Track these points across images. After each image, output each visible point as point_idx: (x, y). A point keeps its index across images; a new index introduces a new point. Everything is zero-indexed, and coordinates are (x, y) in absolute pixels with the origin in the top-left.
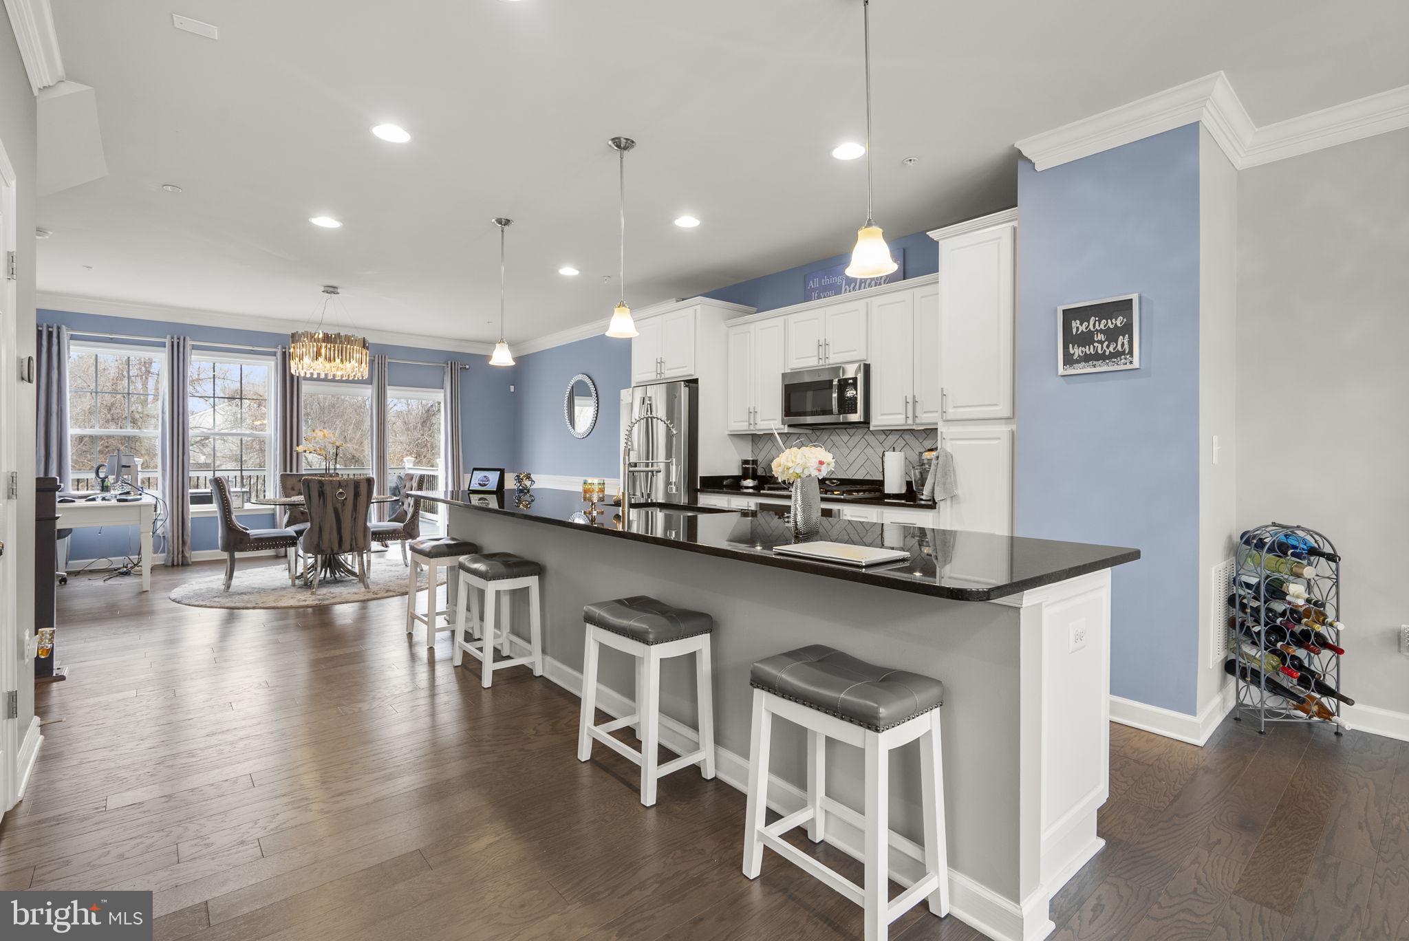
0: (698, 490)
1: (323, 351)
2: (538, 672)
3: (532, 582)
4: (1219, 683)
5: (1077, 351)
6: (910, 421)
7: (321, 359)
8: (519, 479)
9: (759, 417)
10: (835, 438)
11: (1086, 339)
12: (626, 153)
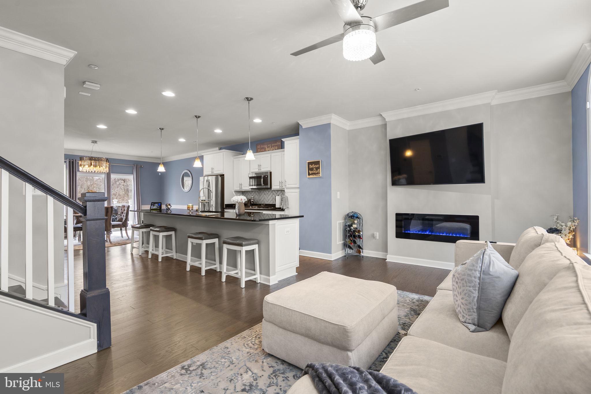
0: (224, 208)
1: (93, 163)
2: (175, 258)
3: (173, 233)
4: (342, 248)
5: (311, 172)
6: (281, 188)
7: (92, 166)
8: (167, 206)
9: (243, 186)
10: (265, 192)
11: (312, 169)
12: (198, 119)
